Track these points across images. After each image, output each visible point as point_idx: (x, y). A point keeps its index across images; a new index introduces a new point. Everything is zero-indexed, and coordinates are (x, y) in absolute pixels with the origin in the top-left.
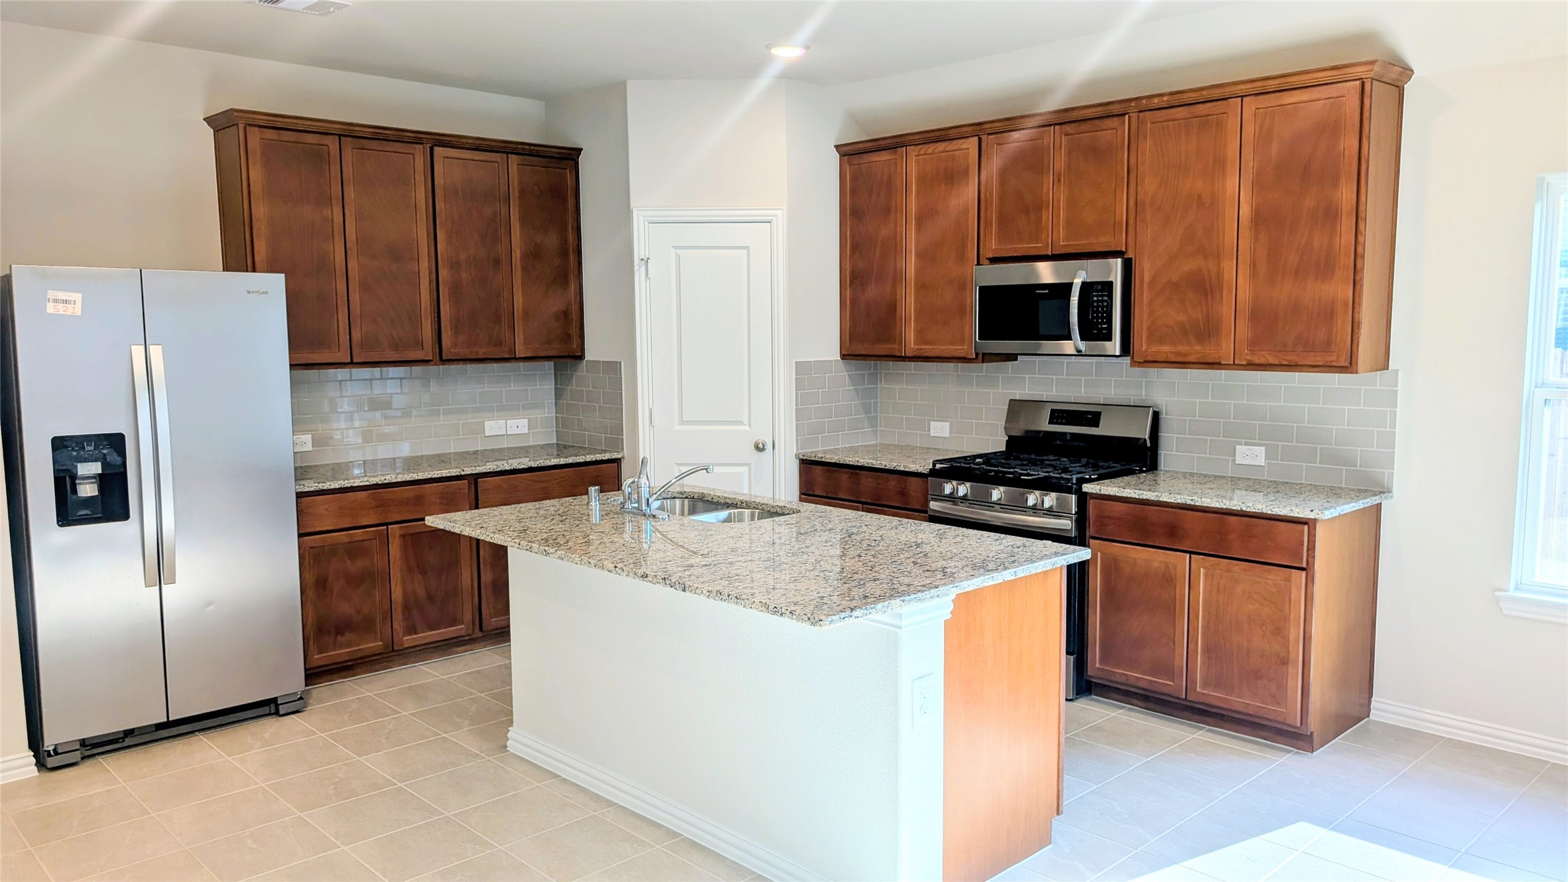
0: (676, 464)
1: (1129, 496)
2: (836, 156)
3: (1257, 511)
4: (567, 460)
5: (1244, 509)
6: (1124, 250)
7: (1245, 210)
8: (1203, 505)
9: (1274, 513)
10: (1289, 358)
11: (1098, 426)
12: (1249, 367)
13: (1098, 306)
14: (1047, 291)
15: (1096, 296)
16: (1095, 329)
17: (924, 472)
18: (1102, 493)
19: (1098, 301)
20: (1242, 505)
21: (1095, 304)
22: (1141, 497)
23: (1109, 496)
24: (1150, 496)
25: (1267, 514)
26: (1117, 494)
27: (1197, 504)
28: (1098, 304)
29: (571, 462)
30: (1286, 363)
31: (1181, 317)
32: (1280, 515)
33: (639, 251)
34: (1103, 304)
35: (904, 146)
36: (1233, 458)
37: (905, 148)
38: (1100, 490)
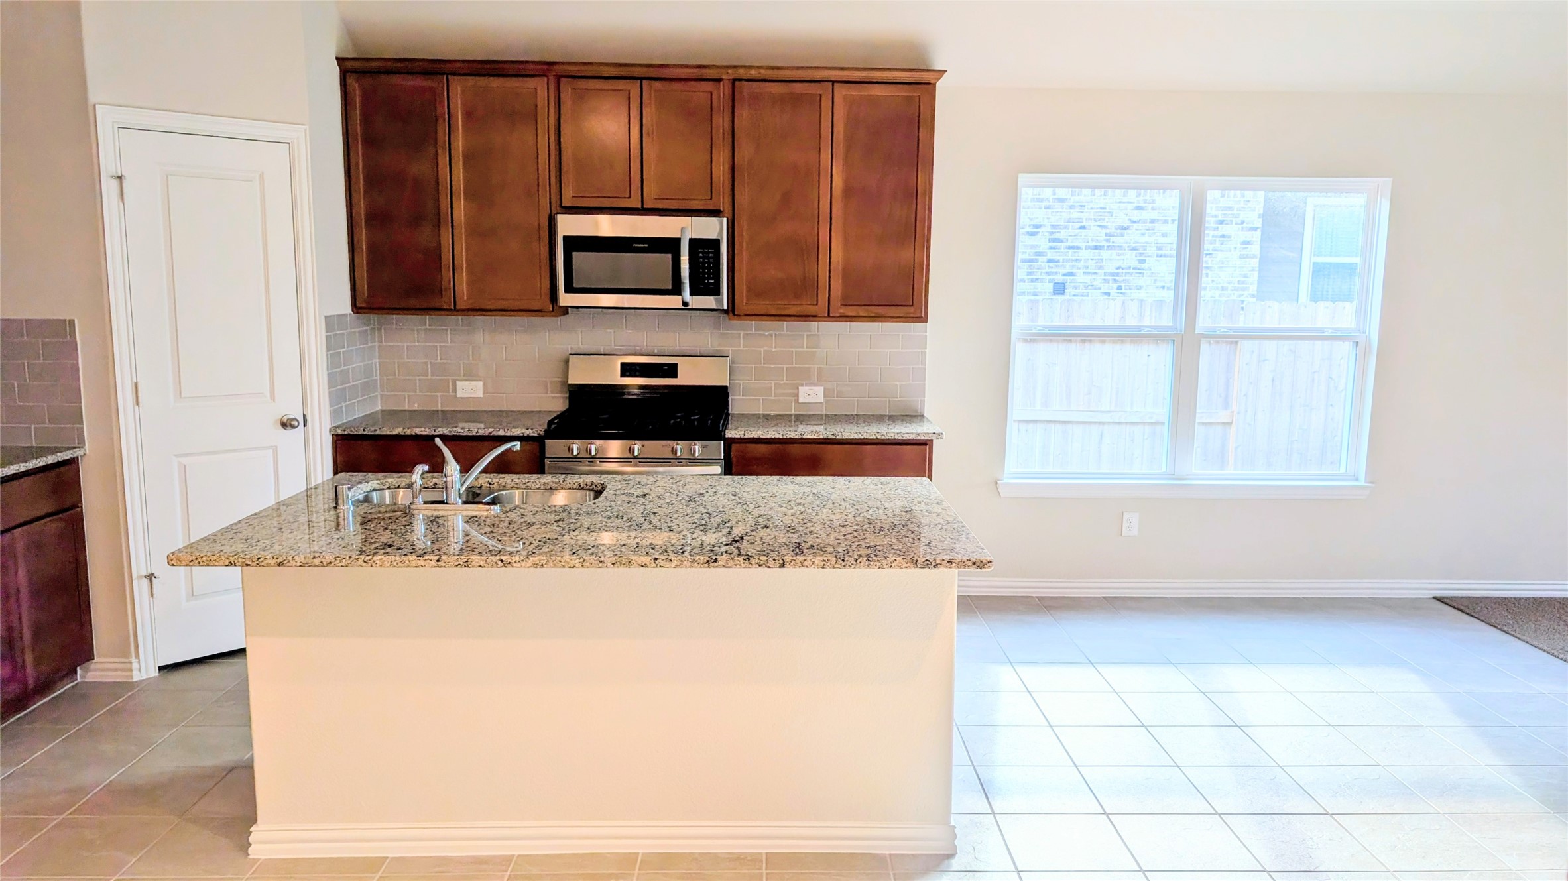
0: (175, 456)
1: (773, 437)
2: (336, 71)
3: (890, 438)
4: (27, 464)
5: (879, 437)
6: (722, 209)
7: (838, 182)
8: (844, 438)
9: (904, 438)
10: (876, 311)
11: (676, 377)
12: (841, 319)
13: (704, 263)
14: (646, 245)
15: (701, 252)
16: (704, 283)
17: (532, 434)
18: (746, 437)
19: (703, 258)
20: (877, 435)
21: (701, 260)
22: (785, 437)
23: (753, 438)
24: (794, 435)
25: (898, 439)
26: (762, 436)
27: (837, 437)
28: (704, 260)
29: (31, 467)
30: (873, 315)
31: (780, 275)
32: (909, 439)
33: (108, 164)
34: (709, 260)
35: (443, 74)
36: (796, 398)
37: (445, 76)
38: (744, 435)
